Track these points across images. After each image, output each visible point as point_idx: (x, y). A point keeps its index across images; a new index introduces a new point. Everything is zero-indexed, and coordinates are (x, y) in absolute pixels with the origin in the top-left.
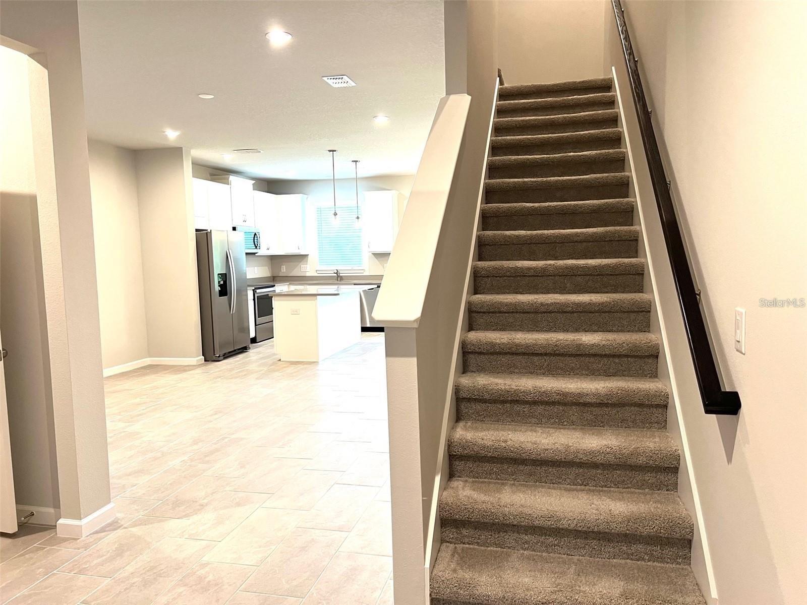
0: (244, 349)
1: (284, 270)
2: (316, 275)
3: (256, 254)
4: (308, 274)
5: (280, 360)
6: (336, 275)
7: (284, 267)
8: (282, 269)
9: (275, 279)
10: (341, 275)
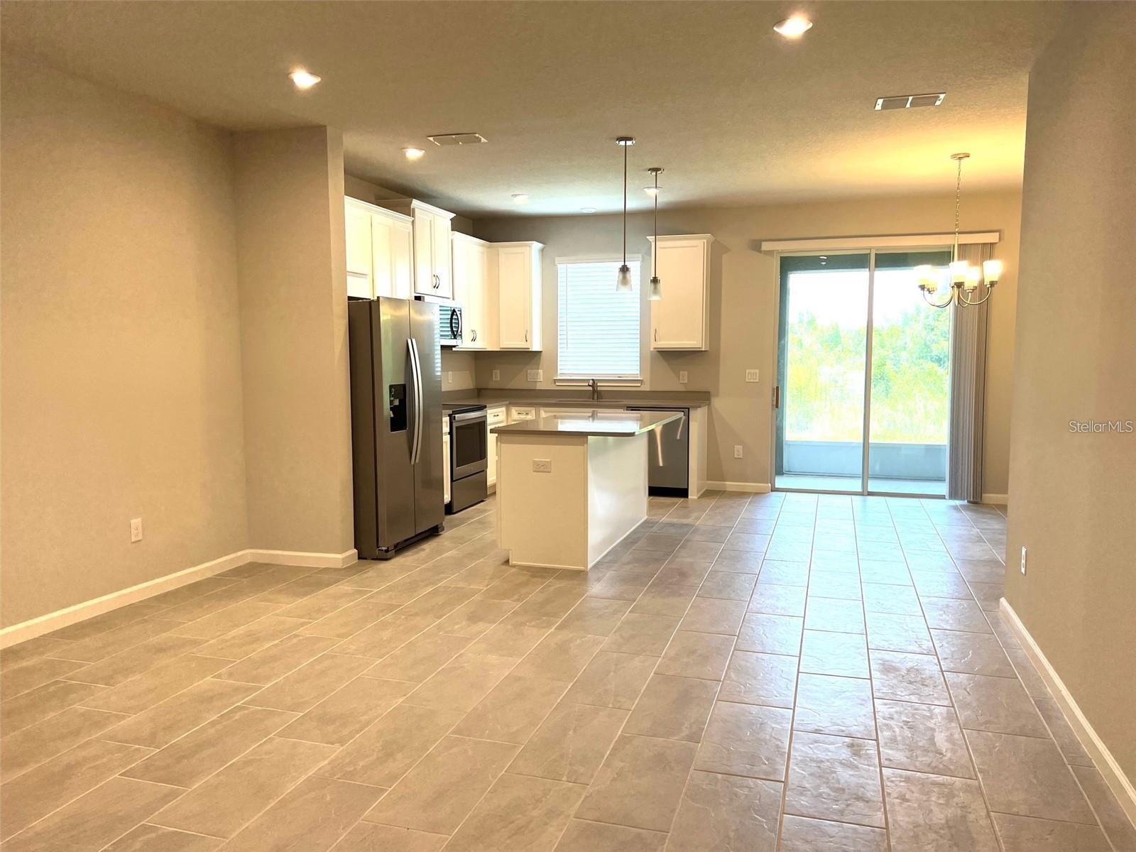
0: (434, 532)
1: (497, 378)
2: (553, 387)
3: (454, 349)
4: (539, 387)
5: (507, 562)
6: (591, 388)
7: (498, 372)
8: (494, 376)
9: (481, 395)
10: (599, 389)
